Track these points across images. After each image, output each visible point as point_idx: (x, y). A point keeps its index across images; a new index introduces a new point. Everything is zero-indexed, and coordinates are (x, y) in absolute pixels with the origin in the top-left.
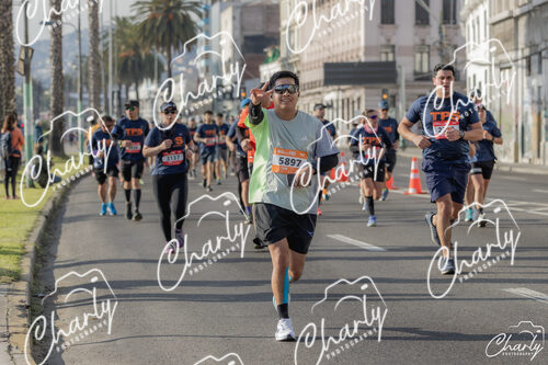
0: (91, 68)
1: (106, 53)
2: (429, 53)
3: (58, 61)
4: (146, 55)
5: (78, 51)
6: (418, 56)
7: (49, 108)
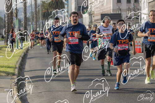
0: (35, 15)
1: (39, 11)
2: (131, 11)
3: (25, 13)
4: (50, 11)
5: (31, 11)
6: (128, 12)
7: (23, 27)
